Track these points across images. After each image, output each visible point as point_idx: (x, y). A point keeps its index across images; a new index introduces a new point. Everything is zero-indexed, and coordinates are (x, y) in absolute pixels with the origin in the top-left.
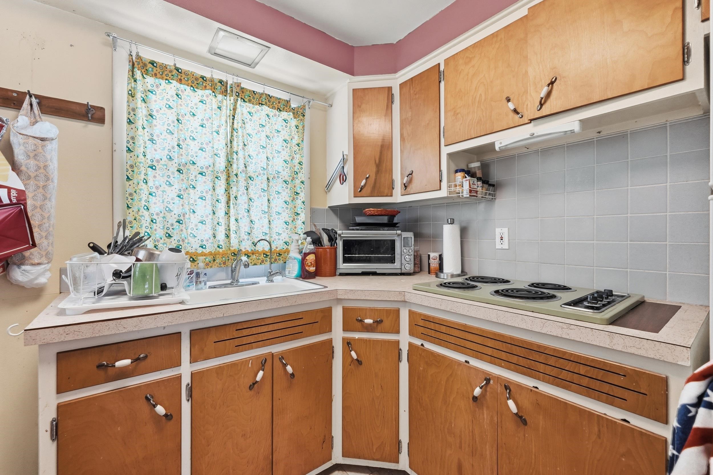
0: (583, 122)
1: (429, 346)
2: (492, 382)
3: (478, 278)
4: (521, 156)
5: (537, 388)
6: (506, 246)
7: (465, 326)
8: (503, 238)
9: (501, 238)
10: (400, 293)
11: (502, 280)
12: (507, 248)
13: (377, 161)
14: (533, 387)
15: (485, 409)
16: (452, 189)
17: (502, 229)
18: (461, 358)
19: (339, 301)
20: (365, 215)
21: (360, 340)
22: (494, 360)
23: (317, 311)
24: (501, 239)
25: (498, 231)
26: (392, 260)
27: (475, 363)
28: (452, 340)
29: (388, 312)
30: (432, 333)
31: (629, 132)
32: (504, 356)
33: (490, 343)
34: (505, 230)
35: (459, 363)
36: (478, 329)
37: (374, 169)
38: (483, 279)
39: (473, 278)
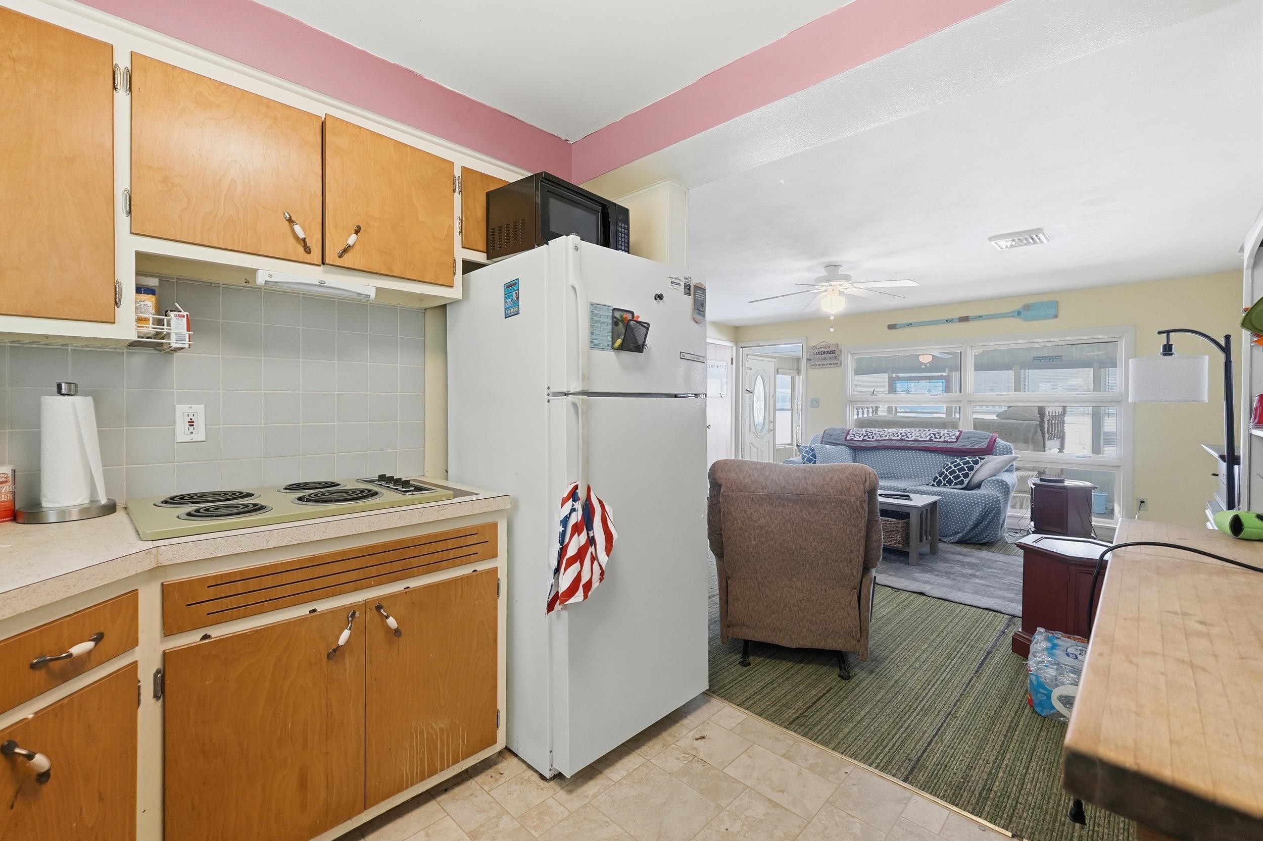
0: (378, 289)
1: (218, 632)
2: (357, 614)
4: (228, 289)
5: (408, 587)
6: (200, 434)
7: (314, 558)
8: (193, 422)
9: (189, 422)
12: (204, 439)
14: (405, 589)
15: (347, 656)
17: (192, 406)
18: (302, 611)
21: (42, 716)
22: (358, 585)
24: (190, 425)
25: (182, 411)
27: (323, 606)
28: (289, 590)
29: (116, 608)
30: (242, 600)
32: (373, 571)
33: (354, 564)
34: (199, 411)
35: (301, 621)
36: (335, 554)
38: (201, 497)
39: (182, 498)
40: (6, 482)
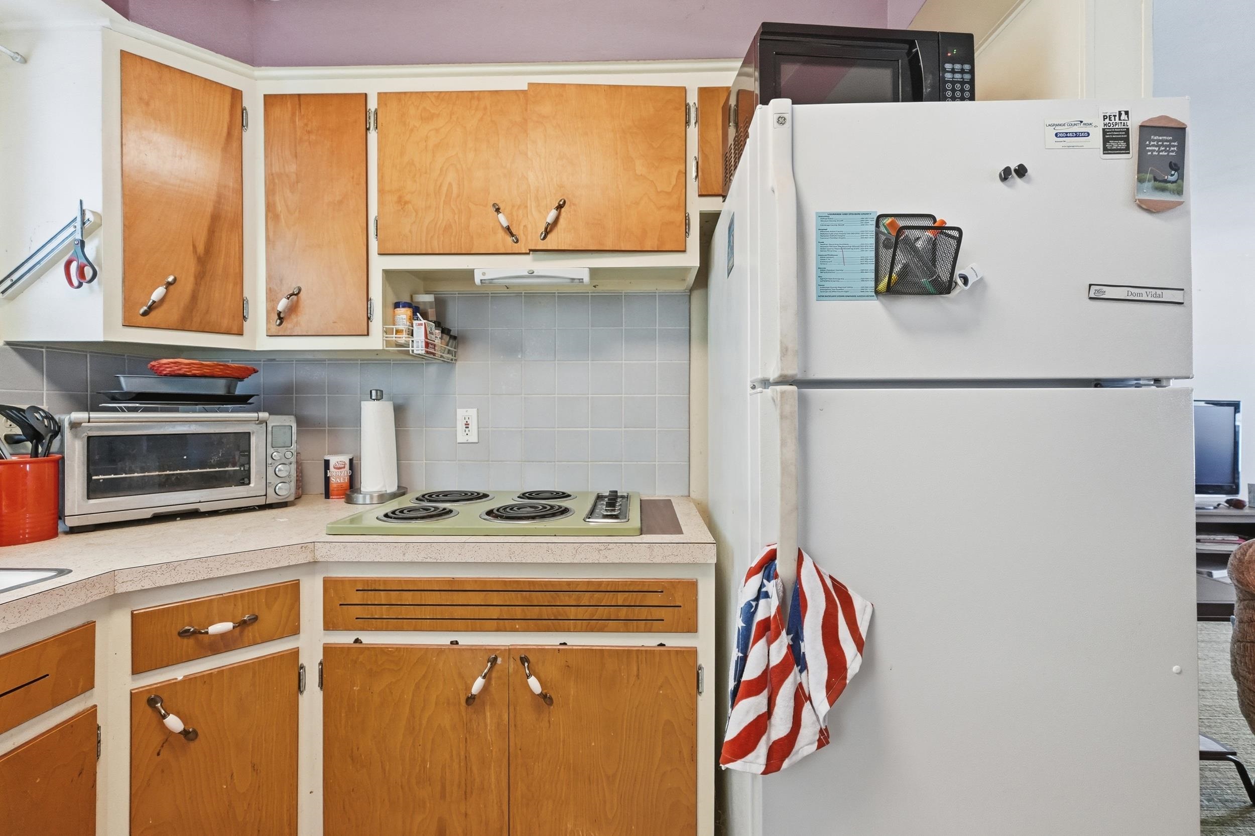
0: (594, 272)
1: (370, 638)
2: (499, 661)
3: (438, 496)
4: (496, 297)
5: (565, 644)
6: (473, 438)
7: (453, 581)
8: (468, 424)
9: (466, 424)
10: (303, 546)
11: (476, 494)
12: (477, 441)
13: (201, 249)
14: (561, 644)
15: (488, 708)
16: (393, 337)
17: (468, 409)
18: (441, 639)
19: (116, 600)
20: (158, 373)
21: (189, 681)
22: (502, 624)
23: (43, 645)
24: (466, 427)
25: (461, 413)
26: (244, 479)
27: (467, 639)
28: (427, 612)
29: (272, 592)
30: (384, 612)
31: (623, 294)
32: (518, 612)
33: (495, 598)
34: (473, 413)
35: (439, 651)
36: (475, 581)
37: (191, 266)
38: (446, 496)
39: (430, 496)
40: (344, 467)
